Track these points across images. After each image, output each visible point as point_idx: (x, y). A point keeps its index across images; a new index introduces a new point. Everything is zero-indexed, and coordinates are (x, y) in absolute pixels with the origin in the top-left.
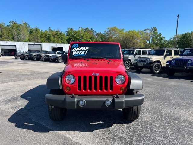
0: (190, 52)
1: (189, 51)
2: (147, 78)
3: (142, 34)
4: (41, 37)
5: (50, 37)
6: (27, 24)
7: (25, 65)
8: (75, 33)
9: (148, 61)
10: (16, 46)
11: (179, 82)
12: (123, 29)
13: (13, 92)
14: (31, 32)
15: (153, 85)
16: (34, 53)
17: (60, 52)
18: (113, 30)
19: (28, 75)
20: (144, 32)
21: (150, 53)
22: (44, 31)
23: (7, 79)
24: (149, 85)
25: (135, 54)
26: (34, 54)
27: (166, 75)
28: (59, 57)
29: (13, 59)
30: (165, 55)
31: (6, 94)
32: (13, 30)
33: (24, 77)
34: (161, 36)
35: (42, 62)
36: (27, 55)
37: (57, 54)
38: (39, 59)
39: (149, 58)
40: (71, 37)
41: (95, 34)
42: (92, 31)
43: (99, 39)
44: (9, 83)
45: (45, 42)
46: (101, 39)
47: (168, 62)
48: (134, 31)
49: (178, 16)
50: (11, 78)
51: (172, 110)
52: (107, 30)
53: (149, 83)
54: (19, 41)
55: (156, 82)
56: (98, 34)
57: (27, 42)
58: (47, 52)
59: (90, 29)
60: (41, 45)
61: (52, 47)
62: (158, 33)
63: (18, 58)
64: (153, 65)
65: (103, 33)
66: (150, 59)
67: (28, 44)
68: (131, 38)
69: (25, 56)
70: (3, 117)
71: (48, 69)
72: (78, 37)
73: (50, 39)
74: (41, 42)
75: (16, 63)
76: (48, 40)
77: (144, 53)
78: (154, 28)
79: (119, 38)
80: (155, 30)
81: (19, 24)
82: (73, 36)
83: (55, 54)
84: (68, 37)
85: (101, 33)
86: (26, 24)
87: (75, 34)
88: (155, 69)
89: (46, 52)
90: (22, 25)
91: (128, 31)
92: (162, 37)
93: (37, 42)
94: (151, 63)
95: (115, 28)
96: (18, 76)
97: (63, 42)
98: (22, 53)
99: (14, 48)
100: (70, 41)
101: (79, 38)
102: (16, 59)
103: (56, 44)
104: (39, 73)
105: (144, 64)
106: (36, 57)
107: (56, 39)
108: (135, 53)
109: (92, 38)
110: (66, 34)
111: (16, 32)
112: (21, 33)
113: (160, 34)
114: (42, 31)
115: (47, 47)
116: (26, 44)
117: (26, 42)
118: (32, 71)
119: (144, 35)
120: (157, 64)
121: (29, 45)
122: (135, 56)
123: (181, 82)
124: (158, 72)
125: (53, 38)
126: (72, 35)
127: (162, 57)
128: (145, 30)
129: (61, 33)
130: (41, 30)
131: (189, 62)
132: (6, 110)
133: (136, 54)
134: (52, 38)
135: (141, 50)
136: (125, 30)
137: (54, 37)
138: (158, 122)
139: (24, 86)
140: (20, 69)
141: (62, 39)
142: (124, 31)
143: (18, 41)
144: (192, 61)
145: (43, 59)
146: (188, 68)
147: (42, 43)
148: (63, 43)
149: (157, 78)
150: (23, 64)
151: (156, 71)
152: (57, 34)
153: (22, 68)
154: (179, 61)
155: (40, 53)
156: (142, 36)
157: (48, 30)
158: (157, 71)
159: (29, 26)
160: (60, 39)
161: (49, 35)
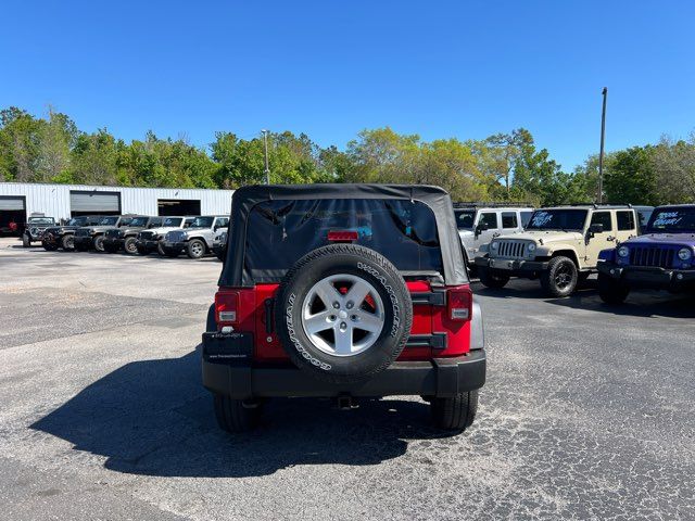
0: (677, 218)
1: (674, 215)
2: (536, 313)
3: (481, 154)
4: (119, 164)
5: (152, 165)
6: (66, 117)
7: (67, 272)
8: (244, 149)
9: (530, 251)
10: (23, 198)
11: (654, 328)
12: (416, 138)
13: (52, 384)
14: (82, 146)
15: (570, 339)
16: (96, 224)
17: (195, 220)
18: (380, 139)
19: (92, 311)
20: (489, 145)
21: (531, 222)
22: (128, 143)
23: (15, 331)
24: (554, 343)
25: (478, 228)
26: (96, 229)
27: (598, 299)
28: (192, 238)
29: (14, 247)
30: (589, 230)
31: (24, 396)
32: (14, 140)
33: (76, 322)
34: (548, 160)
35: (129, 260)
36: (72, 233)
37: (185, 227)
38: (115, 246)
39: (533, 242)
40: (230, 165)
41: (315, 154)
42: (303, 144)
43: (329, 170)
44: (25, 348)
45: (133, 184)
46: (339, 172)
47: (603, 254)
48: (453, 141)
49: (605, 92)
50: (28, 324)
51: (680, 445)
52: (360, 141)
53: (550, 334)
54: (34, 182)
55: (574, 331)
56: (325, 155)
57: (67, 182)
58: (146, 219)
59: (298, 136)
60: (119, 194)
61: (159, 200)
62: (538, 151)
63: (32, 243)
64: (550, 268)
65: (342, 149)
66: (539, 245)
67: (72, 192)
68: (445, 165)
69: (62, 236)
70: (37, 498)
71: (161, 285)
72: (253, 164)
73: (152, 172)
74: (121, 183)
75: (32, 265)
76: (144, 175)
77: (509, 221)
78: (521, 131)
79: (402, 166)
80: (525, 140)
81: (37, 118)
82: (237, 163)
83: (175, 229)
84: (219, 165)
85: (334, 148)
86: (63, 119)
87: (243, 155)
88: (558, 281)
89: (144, 221)
90: (48, 121)
91: (431, 142)
92: (552, 162)
93: (104, 184)
94: (542, 258)
95: (387, 131)
96: (55, 318)
97: (198, 182)
98: (48, 224)
99: (16, 206)
100: (224, 177)
101: (257, 168)
102: (26, 246)
103: (175, 191)
104: (132, 302)
105: (516, 264)
106: (105, 238)
107: (172, 171)
108: (476, 223)
109: (304, 169)
110: (209, 153)
111: (27, 147)
112: (45, 150)
113: (544, 154)
114: (121, 143)
115: (141, 202)
116: (64, 190)
117: (60, 183)
118: (101, 295)
119: (488, 155)
120: (565, 263)
121: (75, 196)
122: (477, 234)
123: (663, 329)
124: (566, 289)
125: (162, 169)
126: (234, 157)
127: (578, 236)
128: (491, 139)
129: (191, 152)
130: (116, 142)
131: (681, 255)
132: (44, 467)
133: (481, 228)
134: (160, 169)
135: (499, 212)
136: (421, 141)
137: (166, 166)
138: (652, 499)
139: (90, 357)
140: (54, 290)
141: (194, 174)
142: (418, 144)
143: (31, 180)
144: (692, 250)
145: (132, 246)
146: (680, 277)
147: (121, 185)
148: (200, 186)
149: (570, 315)
150: (59, 265)
151: (560, 286)
152: (176, 155)
153: (60, 285)
154: (646, 250)
155: (119, 226)
156: (480, 160)
157: (143, 139)
158: (564, 285)
159: (73, 127)
160: (188, 171)
161: (149, 158)
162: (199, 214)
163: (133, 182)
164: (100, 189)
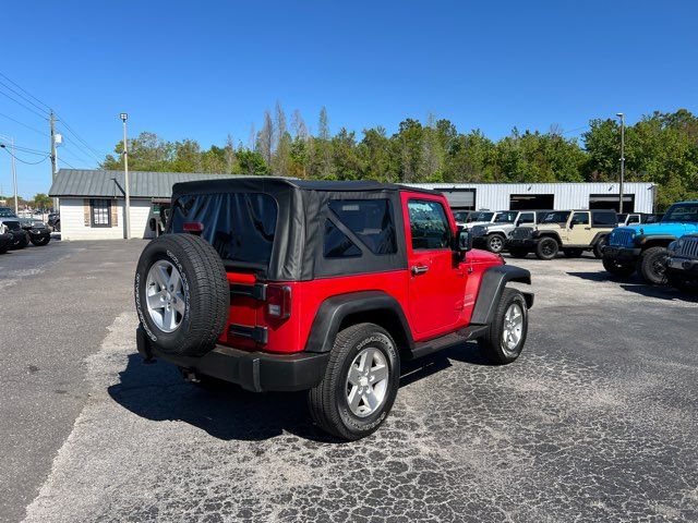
4: (486, 162)
5: (515, 161)
6: (449, 122)
14: (456, 148)
22: (495, 141)
40: (600, 156)
60: (474, 190)
61: (513, 196)
73: (515, 167)
76: (506, 169)
82: (608, 152)
84: (588, 155)
86: (446, 124)
90: (433, 128)
97: (562, 175)
100: (593, 169)
103: (528, 186)
107: (534, 165)
110: (581, 145)
115: (494, 197)
125: (525, 163)
126: (607, 146)
129: (558, 144)
134: (523, 164)
137: (530, 161)
141: (559, 167)
147: (480, 182)
148: (563, 180)
152: (541, 149)
159: (454, 131)
160: (553, 165)
161: (513, 154)
162: (552, 208)
163: (495, 178)
164: (458, 186)
